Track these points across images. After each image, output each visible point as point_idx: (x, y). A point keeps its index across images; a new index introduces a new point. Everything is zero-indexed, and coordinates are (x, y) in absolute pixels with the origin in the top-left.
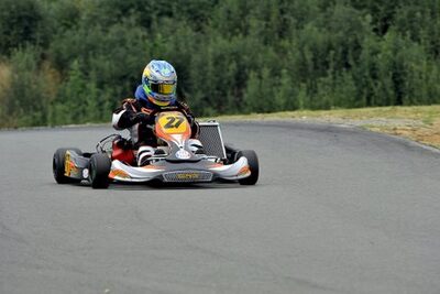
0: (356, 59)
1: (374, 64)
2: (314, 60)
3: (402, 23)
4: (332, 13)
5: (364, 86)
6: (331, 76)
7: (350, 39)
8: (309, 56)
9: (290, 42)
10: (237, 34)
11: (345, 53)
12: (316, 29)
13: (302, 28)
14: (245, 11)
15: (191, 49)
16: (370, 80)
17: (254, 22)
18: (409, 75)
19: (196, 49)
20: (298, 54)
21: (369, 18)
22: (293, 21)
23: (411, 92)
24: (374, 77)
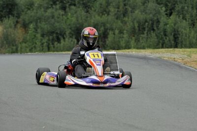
0: (157, 27)
1: (165, 29)
2: (139, 27)
3: (179, 12)
4: (147, 6)
5: (160, 39)
6: (146, 34)
7: (155, 18)
8: (136, 25)
9: (128, 18)
10: (104, 14)
11: (153, 24)
12: (140, 13)
13: (134, 12)
14: (108, 4)
15: (84, 20)
16: (163, 36)
17: (112, 9)
18: (181, 34)
19: (86, 21)
20: (131, 24)
21: (164, 9)
22: (130, 9)
23: (182, 42)
24: (165, 35)
